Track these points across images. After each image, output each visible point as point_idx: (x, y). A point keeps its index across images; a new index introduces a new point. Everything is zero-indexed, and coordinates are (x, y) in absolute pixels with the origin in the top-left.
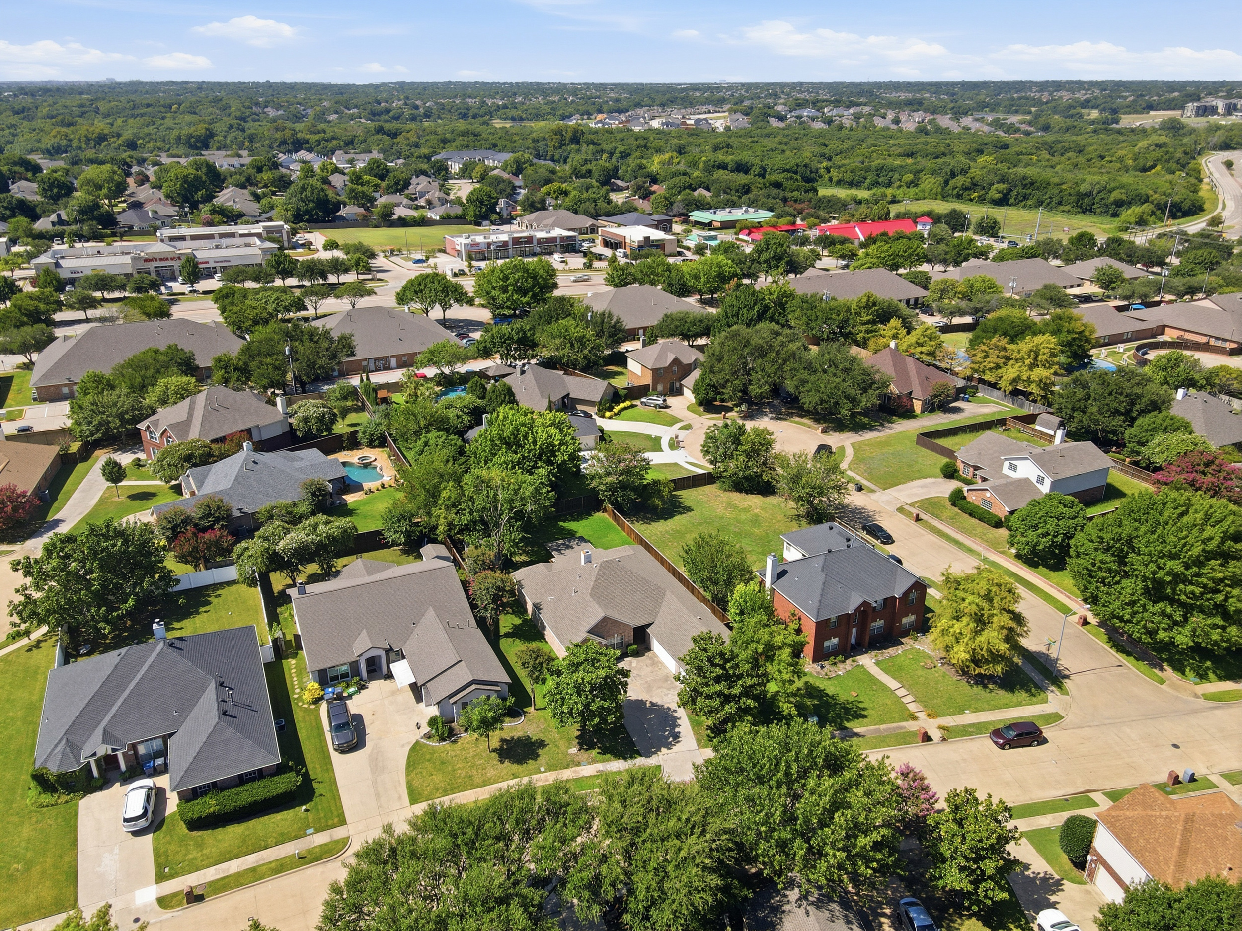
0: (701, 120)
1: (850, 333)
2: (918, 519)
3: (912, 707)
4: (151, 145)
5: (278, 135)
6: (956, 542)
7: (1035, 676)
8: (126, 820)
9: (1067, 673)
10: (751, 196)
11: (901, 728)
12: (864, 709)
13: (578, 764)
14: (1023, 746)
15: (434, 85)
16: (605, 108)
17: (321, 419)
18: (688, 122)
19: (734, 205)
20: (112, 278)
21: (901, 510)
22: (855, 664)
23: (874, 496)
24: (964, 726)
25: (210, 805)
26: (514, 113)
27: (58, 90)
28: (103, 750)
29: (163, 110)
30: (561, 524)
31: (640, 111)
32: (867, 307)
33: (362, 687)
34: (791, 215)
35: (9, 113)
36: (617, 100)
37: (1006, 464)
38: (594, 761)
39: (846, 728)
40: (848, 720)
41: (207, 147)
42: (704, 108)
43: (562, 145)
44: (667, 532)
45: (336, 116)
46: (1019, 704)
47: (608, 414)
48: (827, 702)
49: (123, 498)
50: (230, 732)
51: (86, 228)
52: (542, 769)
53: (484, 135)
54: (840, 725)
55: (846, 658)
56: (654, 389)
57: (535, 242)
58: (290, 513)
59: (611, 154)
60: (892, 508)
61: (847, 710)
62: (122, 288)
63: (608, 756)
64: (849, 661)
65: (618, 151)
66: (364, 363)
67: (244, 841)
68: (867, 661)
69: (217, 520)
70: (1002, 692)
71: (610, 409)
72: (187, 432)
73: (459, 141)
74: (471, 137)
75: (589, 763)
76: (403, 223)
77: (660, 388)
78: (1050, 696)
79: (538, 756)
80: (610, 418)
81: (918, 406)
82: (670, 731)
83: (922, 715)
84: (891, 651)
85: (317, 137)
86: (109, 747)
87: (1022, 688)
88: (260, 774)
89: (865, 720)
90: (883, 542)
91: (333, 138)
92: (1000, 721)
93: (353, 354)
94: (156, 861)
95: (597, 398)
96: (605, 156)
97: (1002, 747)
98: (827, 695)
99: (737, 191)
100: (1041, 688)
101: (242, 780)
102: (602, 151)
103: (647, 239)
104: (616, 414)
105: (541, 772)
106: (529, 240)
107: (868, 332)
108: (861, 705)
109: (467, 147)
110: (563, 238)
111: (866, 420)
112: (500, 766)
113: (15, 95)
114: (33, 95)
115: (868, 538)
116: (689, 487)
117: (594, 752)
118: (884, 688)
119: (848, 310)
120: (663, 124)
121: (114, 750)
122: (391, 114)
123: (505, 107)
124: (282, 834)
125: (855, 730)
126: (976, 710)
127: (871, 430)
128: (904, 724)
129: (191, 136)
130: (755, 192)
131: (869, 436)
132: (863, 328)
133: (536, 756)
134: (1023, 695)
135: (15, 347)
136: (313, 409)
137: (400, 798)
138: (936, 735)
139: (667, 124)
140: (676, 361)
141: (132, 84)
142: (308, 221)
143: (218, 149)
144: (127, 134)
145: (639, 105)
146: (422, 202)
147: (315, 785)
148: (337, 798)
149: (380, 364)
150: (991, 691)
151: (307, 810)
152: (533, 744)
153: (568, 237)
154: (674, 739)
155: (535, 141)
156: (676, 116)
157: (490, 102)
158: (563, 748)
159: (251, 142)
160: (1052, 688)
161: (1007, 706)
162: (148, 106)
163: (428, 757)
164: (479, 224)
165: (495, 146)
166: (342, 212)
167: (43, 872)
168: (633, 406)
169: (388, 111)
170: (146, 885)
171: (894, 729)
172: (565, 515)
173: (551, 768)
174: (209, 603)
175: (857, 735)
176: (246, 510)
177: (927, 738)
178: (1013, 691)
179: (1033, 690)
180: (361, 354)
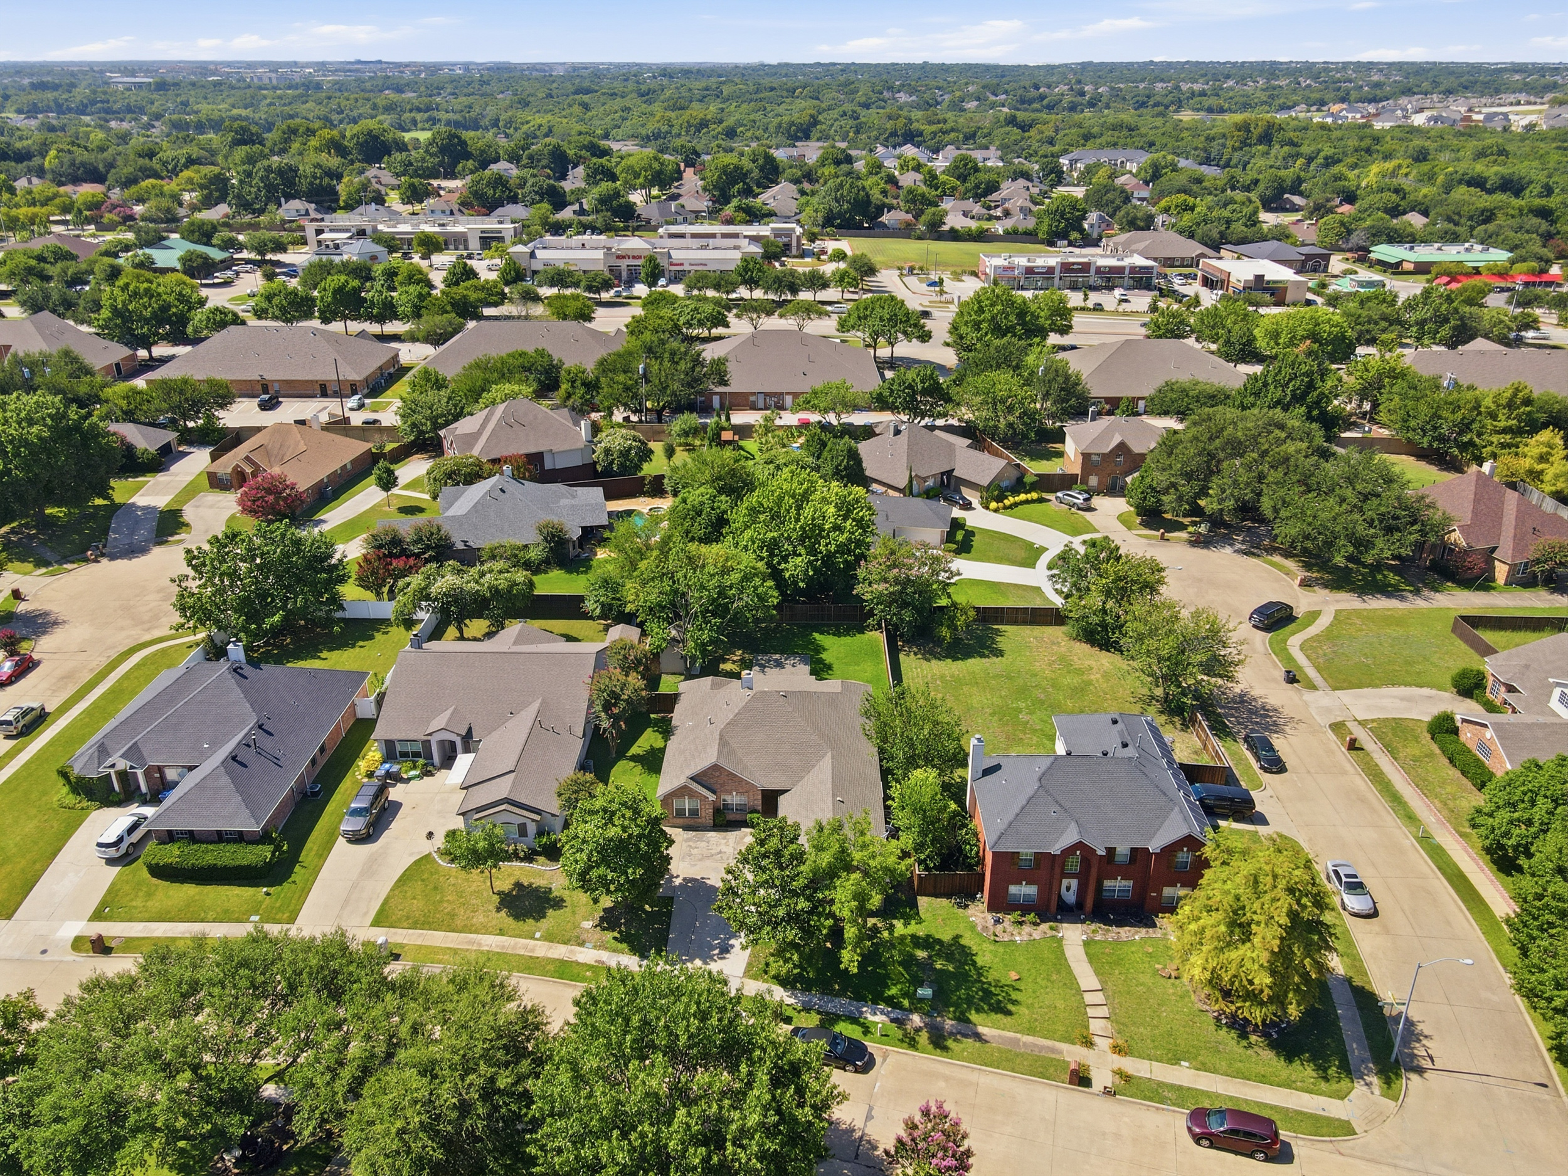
0: (1496, 114)
1: (1471, 443)
2: (1353, 746)
3: (1096, 1026)
4: (749, 134)
5: (890, 125)
6: (1395, 799)
7: (1356, 1049)
8: (100, 845)
9: (1425, 1063)
10: (1491, 227)
11: (1053, 1050)
12: (1015, 1002)
13: (582, 944)
14: (1237, 1153)
15: (1129, 66)
16: (1354, 95)
17: (625, 453)
18: (1475, 117)
19: (1454, 238)
20: (570, 274)
21: (1337, 727)
22: (1050, 933)
23: (1309, 696)
24: (1161, 1084)
25: (173, 854)
26: (1213, 101)
27: (699, 71)
28: (122, 764)
29: (785, 93)
30: (816, 635)
31: (1403, 101)
32: (1510, 405)
33: (427, 773)
34: (1541, 259)
35: (634, 95)
36: (1377, 85)
37: (1557, 692)
38: (602, 946)
39: (968, 1021)
40: (979, 1010)
41: (807, 137)
42: (1512, 98)
43: (1245, 143)
44: (942, 677)
45: (976, 103)
46: (1288, 1084)
47: (993, 505)
48: (966, 974)
49: (393, 509)
50: (225, 780)
51: (600, 220)
52: (538, 935)
53: (1143, 130)
54: (963, 1013)
55: (1043, 921)
56: (1085, 481)
57: (1093, 270)
58: (516, 556)
59: (1310, 160)
60: (1325, 721)
61: (988, 994)
62: (576, 285)
63: (624, 945)
64: (1045, 927)
65: (1322, 154)
66: (752, 398)
67: (188, 906)
68: (1073, 935)
69: (428, 548)
70: (1268, 1055)
71: (1000, 499)
72: (471, 446)
73: (1107, 138)
74: (1125, 132)
75: (595, 947)
76: (955, 236)
77: (1093, 481)
78: (1359, 1088)
79: (544, 917)
80: (996, 511)
81: (1501, 572)
82: (723, 940)
83: (1103, 1044)
84: (1125, 932)
85: (934, 128)
86: (129, 764)
87: (1313, 1059)
88: (240, 838)
89: (1007, 1020)
90: (1262, 767)
91: (953, 130)
92: (1231, 1098)
93: (724, 383)
94: (105, 896)
95: (985, 482)
96: (1300, 162)
97: (1197, 1139)
98: (974, 963)
99: (1471, 218)
100: (1349, 1071)
101: (220, 837)
102: (1298, 155)
103: (1259, 278)
104: (1005, 508)
105: (533, 938)
106: (1085, 267)
107: (1503, 446)
108: (1014, 995)
109: (1115, 145)
110: (1133, 269)
111: (1393, 578)
112: (494, 914)
113: (654, 77)
114: (671, 77)
115: (1248, 754)
116: (1024, 623)
117: (610, 935)
118: (1071, 982)
119: (1477, 407)
120: (1429, 119)
121: (132, 767)
122: (1045, 102)
123: (1203, 94)
124: (226, 911)
125: (981, 1029)
126: (1203, 1067)
127: (1389, 595)
128: (1064, 1046)
129: (792, 124)
130: (1501, 220)
131: (1379, 604)
132: (1495, 439)
133: (540, 915)
134: (1306, 1072)
135: (420, 335)
136: (619, 440)
137: (366, 914)
138: (1101, 1078)
139: (1436, 119)
140: (1122, 447)
141: (781, 66)
142: (839, 227)
143: (818, 140)
144: (730, 122)
145: (1408, 92)
146: (998, 212)
147: (297, 868)
148: (306, 892)
149: (772, 402)
150: (1250, 1046)
151: (268, 894)
152: (548, 900)
153: (1141, 268)
154: (721, 953)
155: (1210, 139)
156: (1457, 108)
157: (1185, 87)
158: (578, 917)
159: (857, 132)
160: (1374, 1080)
161: (1263, 1079)
162: (772, 89)
163: (425, 876)
164: (1051, 244)
165: (1152, 144)
166: (885, 218)
167: (10, 874)
168: (1041, 500)
169: (1042, 98)
170: (78, 919)
171: (1042, 1048)
172: (829, 626)
173: (550, 938)
174: (371, 638)
175: (978, 1037)
176: (471, 543)
177: (1081, 1079)
178: (1289, 1059)
179: (1332, 1071)
180: (736, 386)
